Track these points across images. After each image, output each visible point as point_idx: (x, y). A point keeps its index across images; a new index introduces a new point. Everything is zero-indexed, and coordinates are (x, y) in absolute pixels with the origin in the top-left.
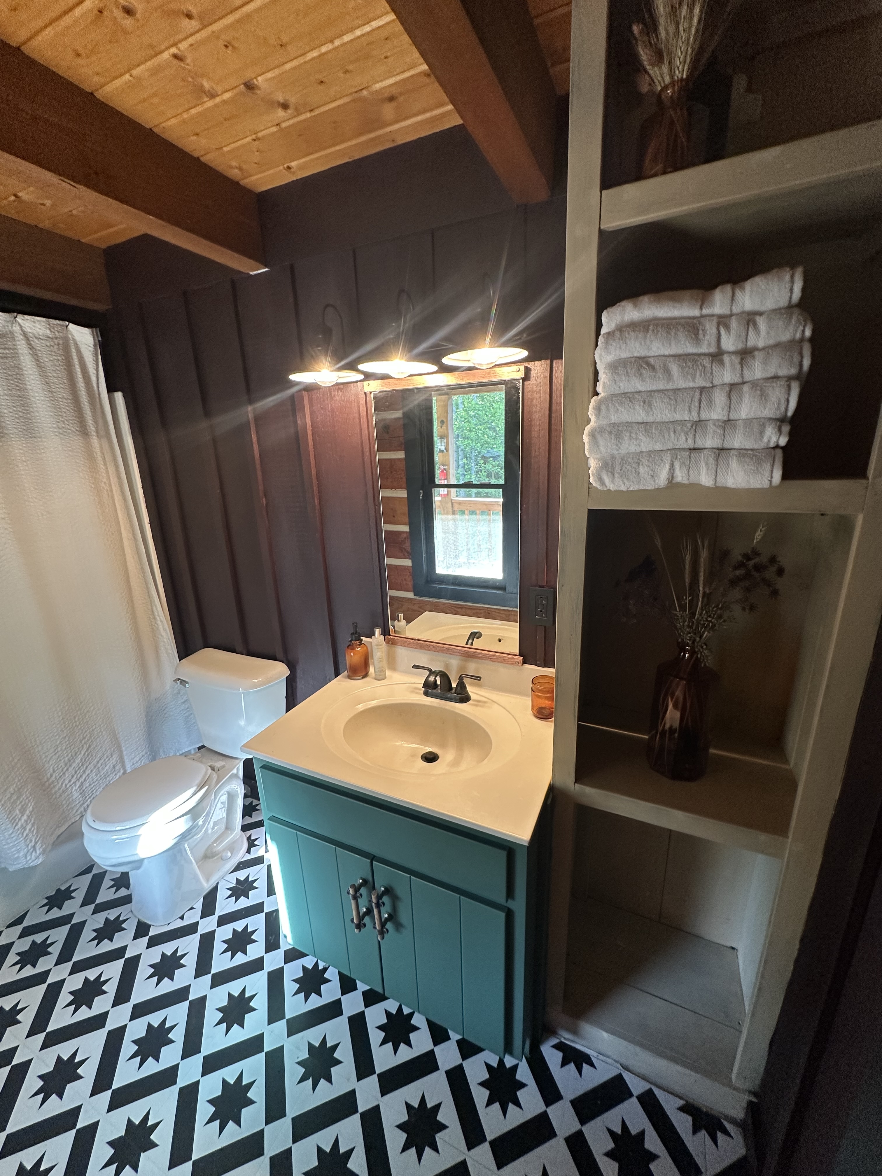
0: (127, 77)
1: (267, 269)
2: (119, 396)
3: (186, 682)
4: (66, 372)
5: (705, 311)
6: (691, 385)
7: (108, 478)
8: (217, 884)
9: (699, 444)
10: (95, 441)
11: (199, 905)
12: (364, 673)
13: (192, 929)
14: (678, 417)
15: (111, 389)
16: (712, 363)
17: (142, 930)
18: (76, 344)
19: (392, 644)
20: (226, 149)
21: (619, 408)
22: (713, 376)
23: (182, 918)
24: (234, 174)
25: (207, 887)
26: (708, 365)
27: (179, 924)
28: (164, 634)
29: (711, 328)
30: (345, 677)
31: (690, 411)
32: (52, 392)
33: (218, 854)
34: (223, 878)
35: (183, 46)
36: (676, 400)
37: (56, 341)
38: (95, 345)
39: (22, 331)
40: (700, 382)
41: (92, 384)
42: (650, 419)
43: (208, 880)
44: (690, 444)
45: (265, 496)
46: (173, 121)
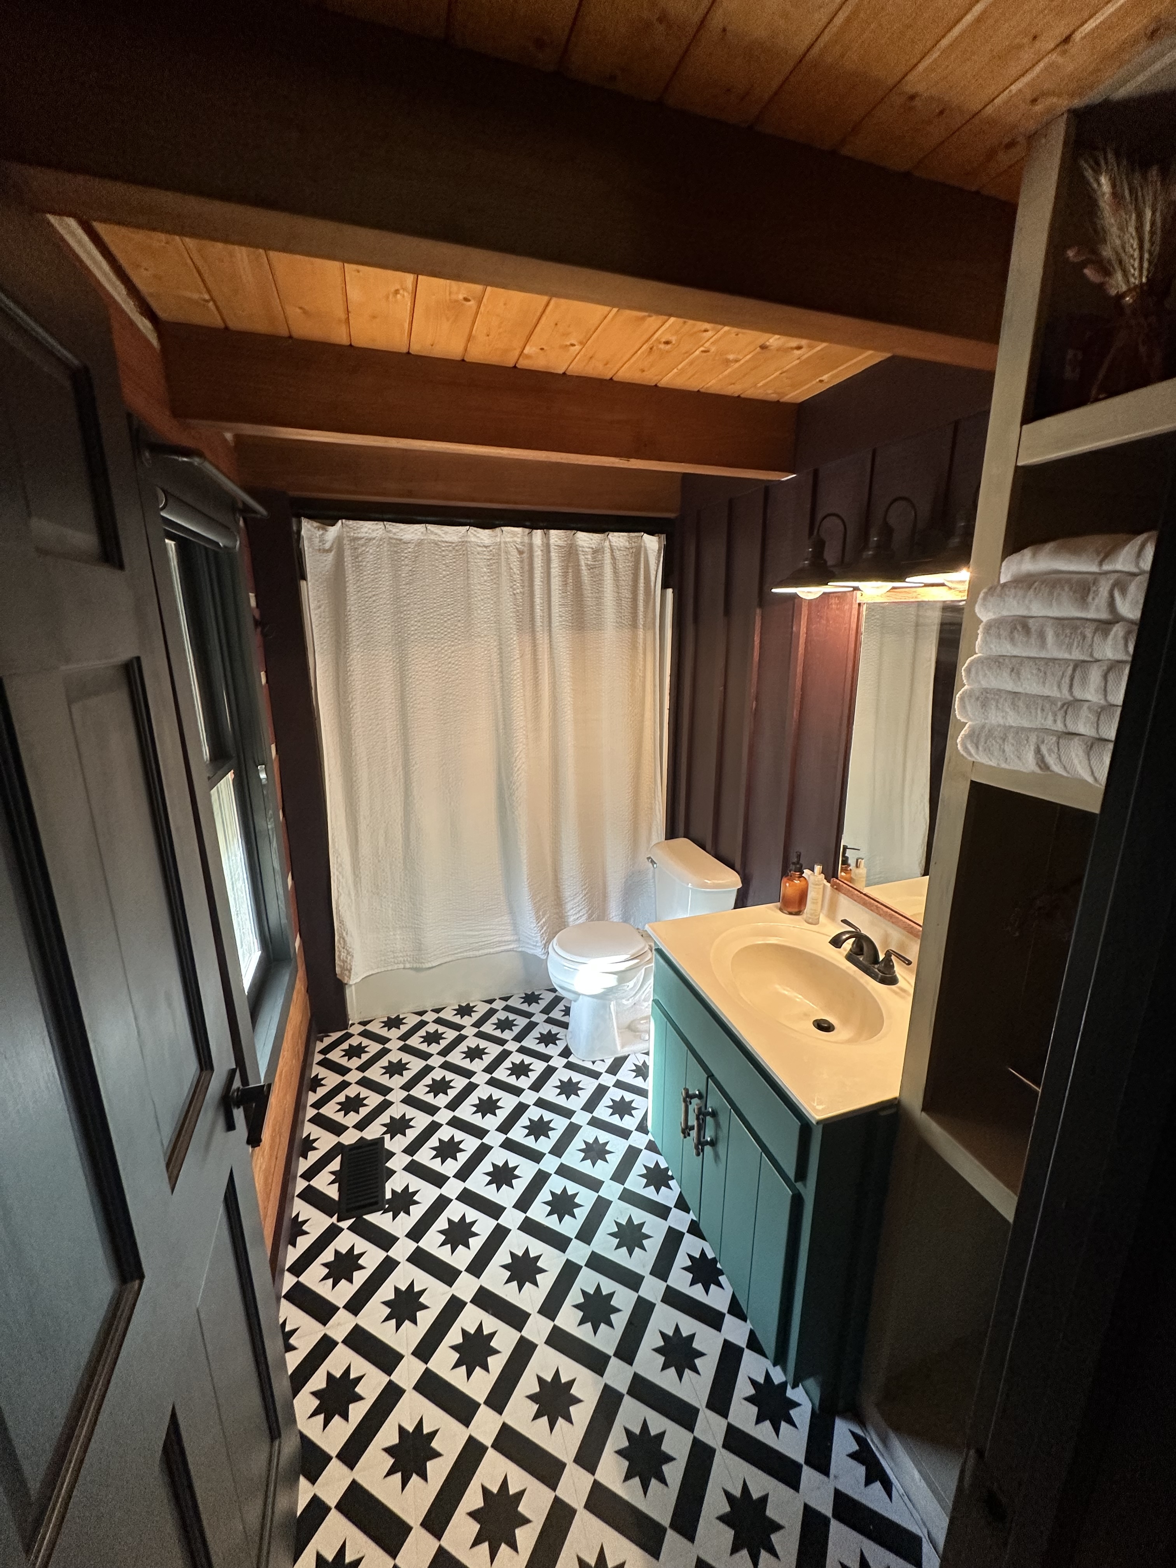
0: (675, 370)
1: (795, 475)
2: (670, 591)
3: (655, 863)
4: (632, 575)
5: (1106, 567)
6: (1067, 656)
7: (645, 666)
8: (629, 1055)
9: (1072, 728)
10: (641, 632)
11: (609, 1062)
12: (796, 910)
13: (596, 1075)
14: (1046, 692)
15: (665, 586)
16: (1095, 633)
17: (566, 1053)
18: (646, 550)
19: (836, 889)
20: (759, 385)
21: (987, 672)
22: (1092, 649)
23: (593, 1063)
24: (773, 397)
25: (621, 1053)
26: (1089, 635)
27: (589, 1065)
28: (658, 813)
29: (1104, 589)
30: (776, 907)
31: (1059, 687)
32: (618, 593)
33: (638, 1031)
34: (635, 1053)
35: (707, 345)
36: (1045, 673)
37: (631, 550)
38: (659, 550)
39: (610, 545)
40: (1077, 655)
41: (650, 584)
42: (1020, 690)
43: (623, 1046)
44: (1059, 727)
45: (757, 699)
46: (714, 381)
